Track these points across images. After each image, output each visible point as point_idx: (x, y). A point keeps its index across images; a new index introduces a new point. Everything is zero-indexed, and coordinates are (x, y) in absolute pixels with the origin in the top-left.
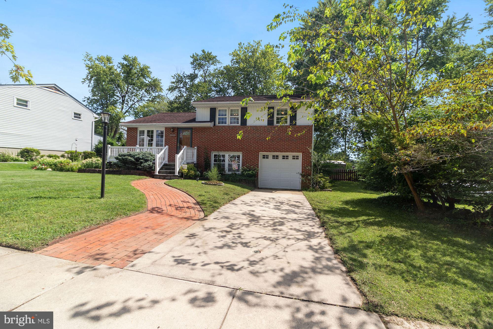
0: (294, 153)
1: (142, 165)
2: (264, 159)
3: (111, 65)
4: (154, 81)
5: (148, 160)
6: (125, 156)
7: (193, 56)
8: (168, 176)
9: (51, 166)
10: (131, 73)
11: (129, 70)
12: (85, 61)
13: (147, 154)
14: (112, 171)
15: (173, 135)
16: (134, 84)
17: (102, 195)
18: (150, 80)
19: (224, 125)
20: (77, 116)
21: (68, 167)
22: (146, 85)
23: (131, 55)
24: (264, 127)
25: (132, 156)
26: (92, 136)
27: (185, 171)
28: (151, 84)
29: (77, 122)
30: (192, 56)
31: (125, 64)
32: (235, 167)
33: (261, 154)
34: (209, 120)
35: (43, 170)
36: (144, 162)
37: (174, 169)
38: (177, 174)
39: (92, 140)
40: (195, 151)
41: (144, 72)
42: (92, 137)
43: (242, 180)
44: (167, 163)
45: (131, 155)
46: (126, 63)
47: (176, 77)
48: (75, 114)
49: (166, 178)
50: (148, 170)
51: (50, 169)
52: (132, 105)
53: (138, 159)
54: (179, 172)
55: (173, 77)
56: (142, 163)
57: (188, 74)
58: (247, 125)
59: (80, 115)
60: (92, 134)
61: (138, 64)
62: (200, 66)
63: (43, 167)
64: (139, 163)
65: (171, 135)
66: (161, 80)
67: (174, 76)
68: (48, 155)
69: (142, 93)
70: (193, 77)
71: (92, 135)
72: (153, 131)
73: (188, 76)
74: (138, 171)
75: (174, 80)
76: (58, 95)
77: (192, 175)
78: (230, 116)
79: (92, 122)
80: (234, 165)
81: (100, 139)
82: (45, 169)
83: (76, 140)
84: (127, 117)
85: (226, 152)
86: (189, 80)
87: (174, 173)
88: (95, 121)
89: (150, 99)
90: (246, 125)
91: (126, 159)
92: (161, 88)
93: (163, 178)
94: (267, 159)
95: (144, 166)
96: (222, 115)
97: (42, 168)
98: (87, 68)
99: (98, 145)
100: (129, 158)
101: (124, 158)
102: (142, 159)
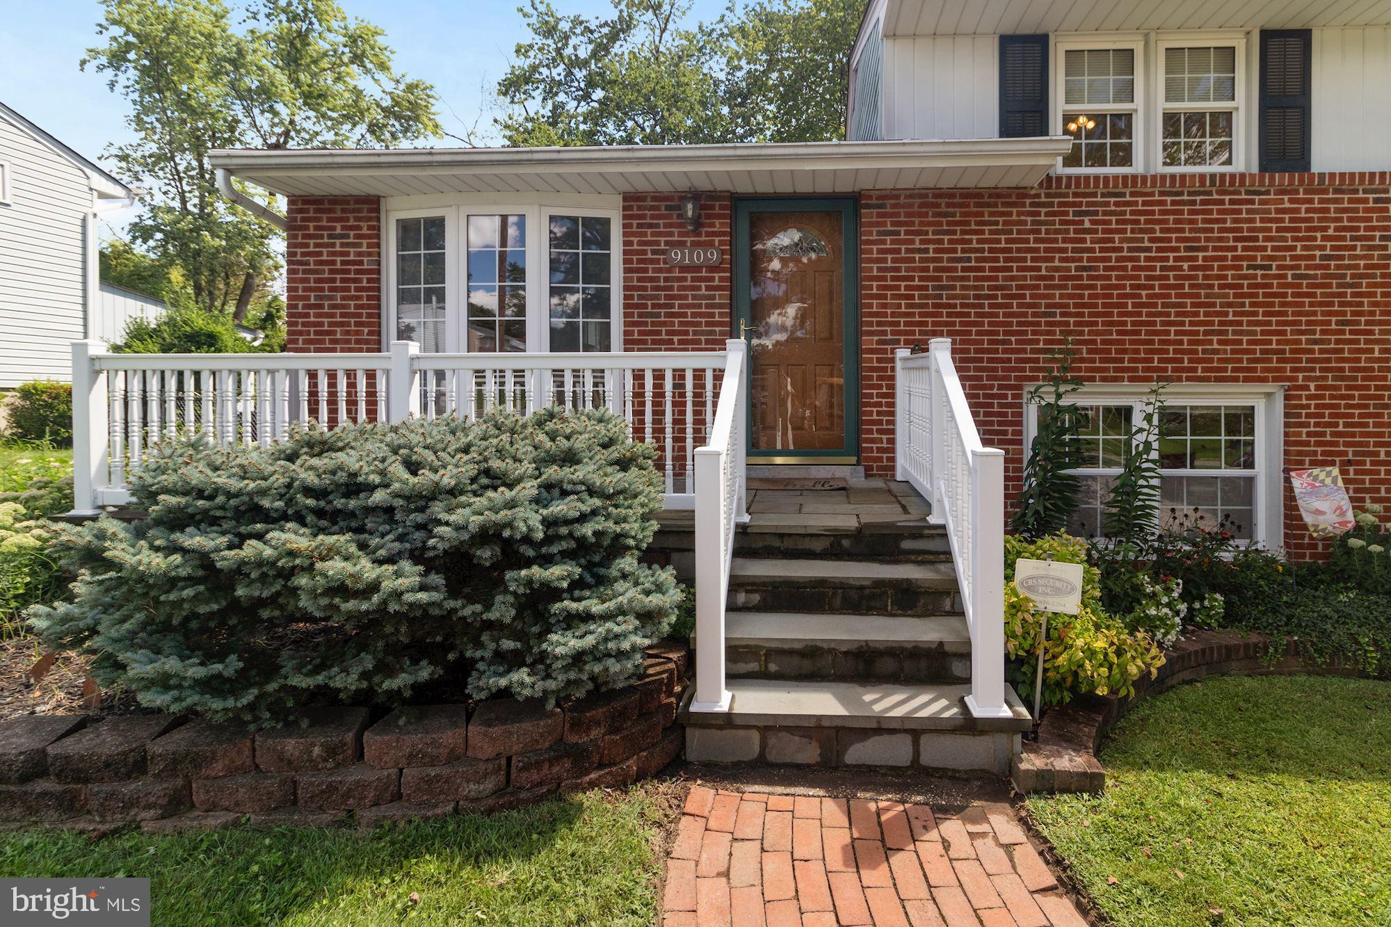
4: (411, 88)
15: (699, 257)
18: (390, 86)
26: (85, 297)
34: (991, 134)
39: (85, 319)
42: (85, 305)
49: (854, 754)
53: (477, 565)
60: (85, 283)
65: (676, 255)
71: (85, 290)
78: (1161, 103)
79: (84, 221)
90: (1307, 168)
96: (1097, 96)
100: (335, 567)
101: (227, 558)
102: (549, 540)
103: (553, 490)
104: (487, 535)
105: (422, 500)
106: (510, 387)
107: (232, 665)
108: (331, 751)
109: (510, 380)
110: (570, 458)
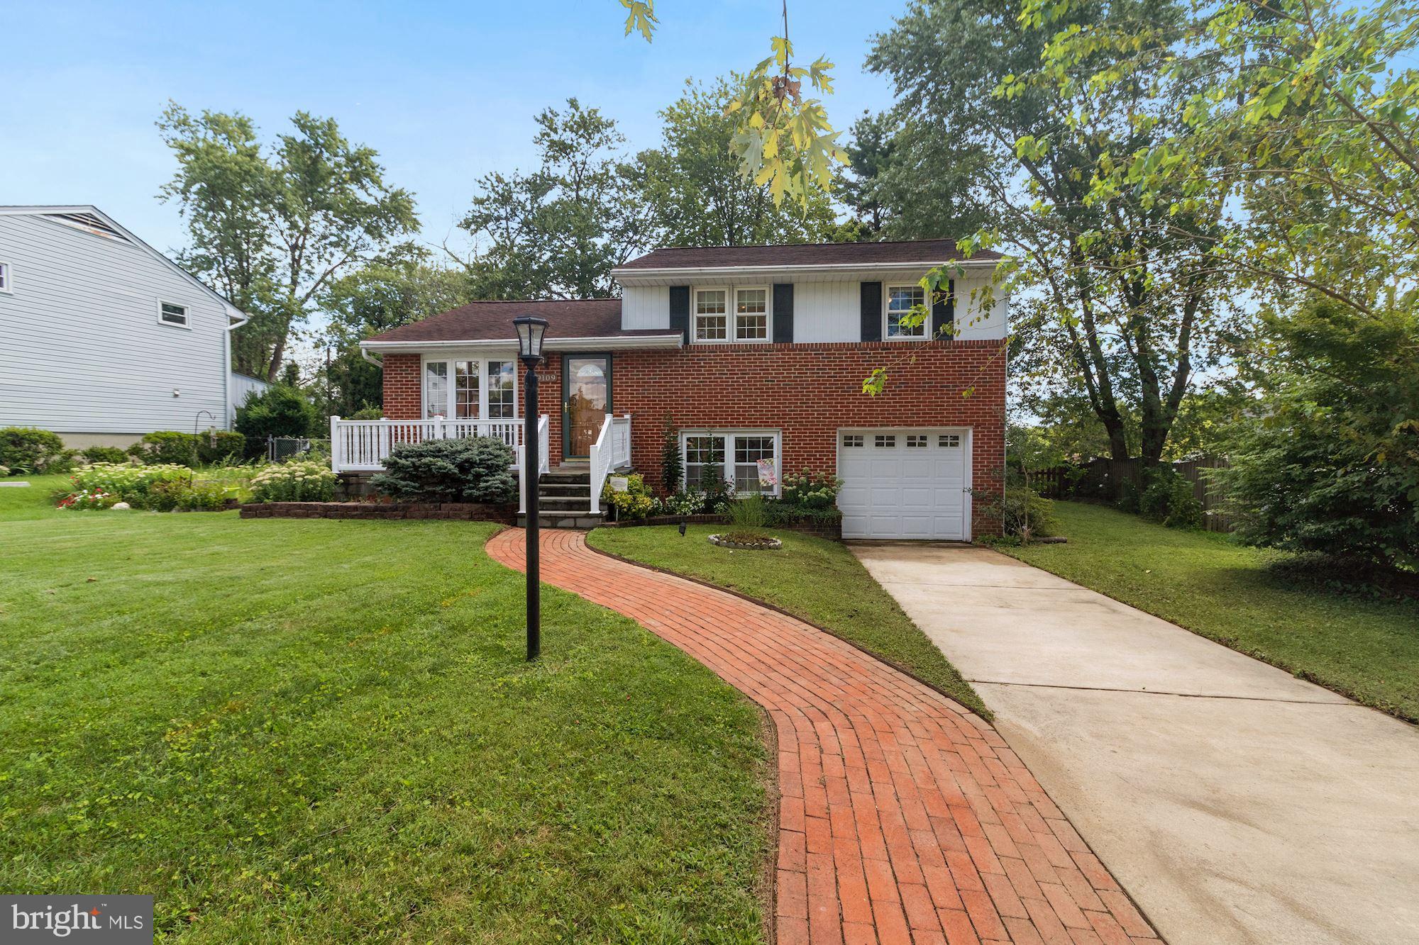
0: (948, 428)
1: (482, 485)
2: (849, 448)
3: (248, 144)
4: (395, 197)
5: (498, 466)
6: (420, 455)
7: (545, 116)
8: (565, 517)
9: (123, 493)
10: (317, 170)
11: (313, 163)
12: (163, 127)
13: (494, 447)
14: (376, 509)
15: (548, 378)
16: (329, 207)
17: (533, 648)
18: (380, 195)
19: (717, 341)
20: (174, 314)
21: (188, 494)
22: (370, 211)
23: (320, 114)
24: (851, 347)
25: (447, 456)
26: (225, 380)
27: (623, 500)
28: (385, 208)
29: (172, 333)
30: (540, 118)
31: (299, 140)
32: (766, 478)
33: (841, 432)
34: (667, 326)
35: (98, 509)
36: (487, 475)
37: (587, 492)
38: (595, 509)
39: (225, 393)
40: (627, 427)
41: (361, 167)
42: (225, 385)
43: (797, 519)
44: (548, 472)
45: (440, 451)
46: (300, 137)
47: (488, 185)
48: (165, 307)
49: (561, 524)
50: (498, 500)
51: (125, 505)
52: (326, 275)
53: (465, 466)
54: (601, 503)
55: (480, 182)
56: (478, 477)
57: (527, 175)
58: (795, 342)
59: (181, 310)
60: (224, 372)
61: (341, 141)
62: (562, 149)
63: (99, 496)
64: (470, 477)
65: (539, 377)
66: (414, 193)
67: (484, 180)
68: (86, 448)
69: (355, 237)
70: (538, 186)
71: (225, 376)
72: (476, 364)
73: (527, 182)
74: (467, 507)
75: (482, 194)
76: (112, 244)
77: (643, 510)
78: (736, 313)
79: (224, 334)
80: (765, 472)
81: (250, 389)
82: (107, 506)
83: (176, 396)
84: (315, 313)
85: (730, 429)
86: (529, 196)
87: (587, 505)
88: (231, 331)
89: (384, 255)
90: (791, 340)
91: (428, 465)
92: (415, 220)
93: (549, 524)
94: (859, 448)
95: (486, 488)
96: (711, 310)
97: (97, 501)
98: (176, 151)
99: (248, 408)
100: (439, 464)
101: (418, 463)
102: (480, 464)
103: (482, 453)
104: (467, 461)
105: (453, 453)
106: (472, 431)
107: (417, 485)
108: (435, 507)
109: (472, 428)
110: (486, 447)
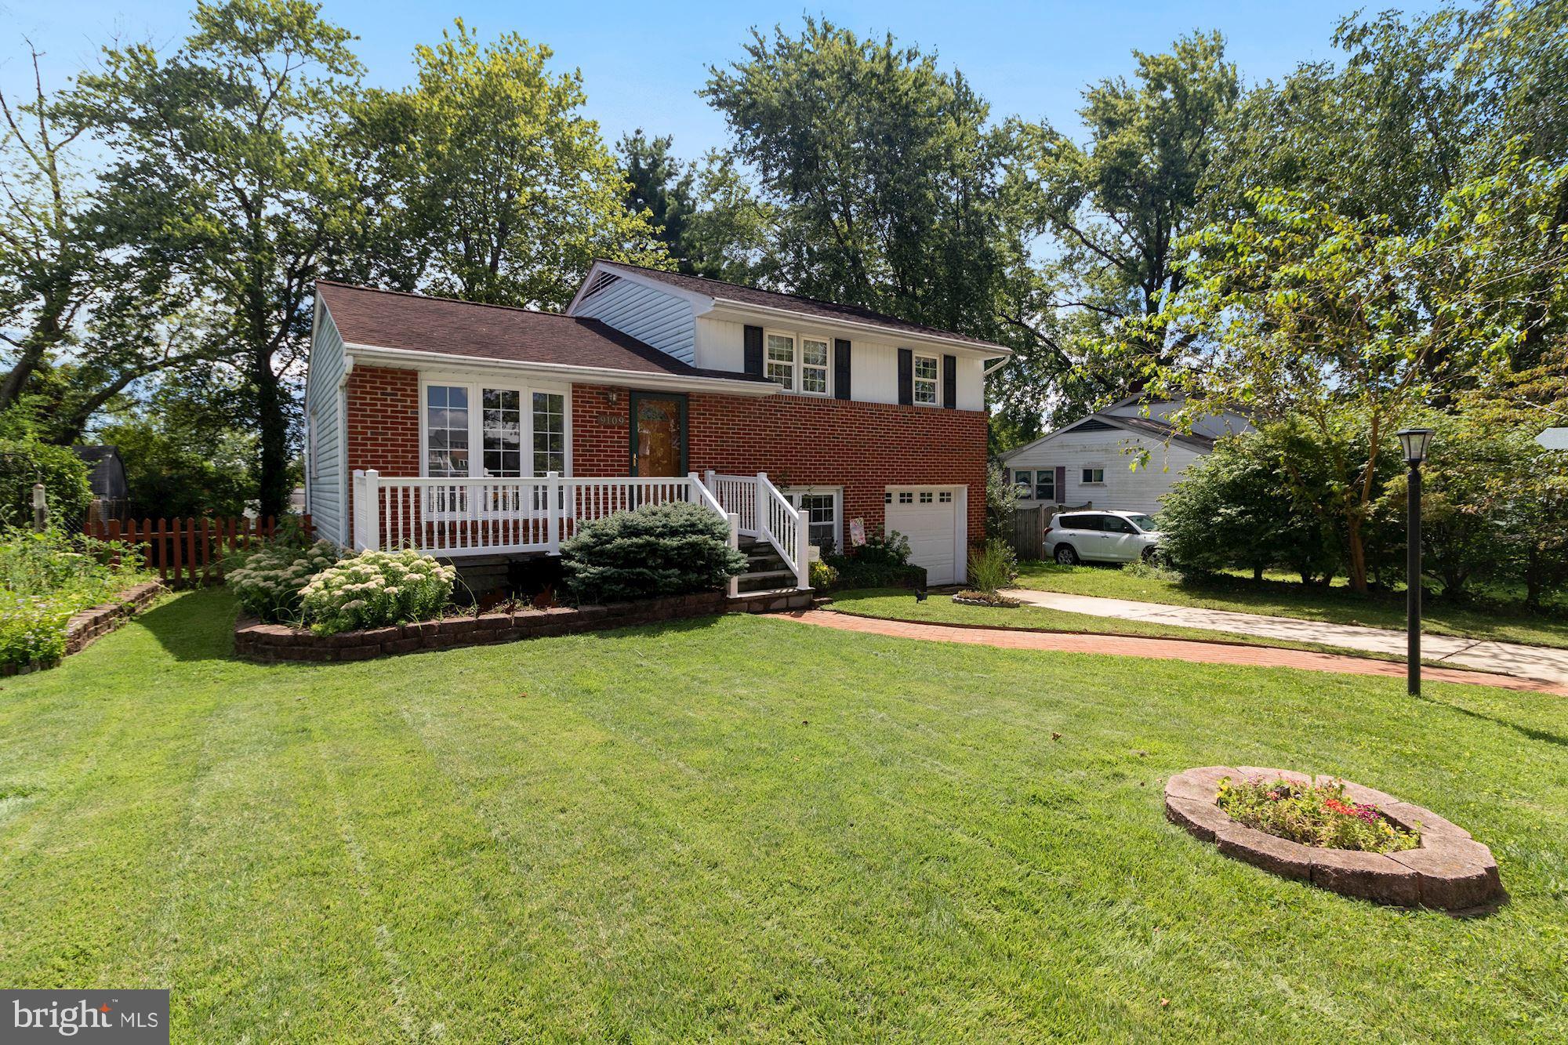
0: (943, 485)
15: (614, 420)
19: (785, 390)
24: (890, 408)
33: (895, 490)
34: (740, 369)
38: (810, 587)
58: (853, 398)
65: (602, 419)
72: (516, 394)
78: (802, 364)
85: (801, 487)
87: (795, 580)
90: (850, 397)
93: (762, 608)
96: (780, 357)
